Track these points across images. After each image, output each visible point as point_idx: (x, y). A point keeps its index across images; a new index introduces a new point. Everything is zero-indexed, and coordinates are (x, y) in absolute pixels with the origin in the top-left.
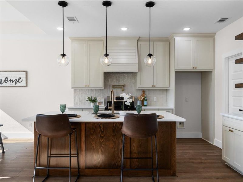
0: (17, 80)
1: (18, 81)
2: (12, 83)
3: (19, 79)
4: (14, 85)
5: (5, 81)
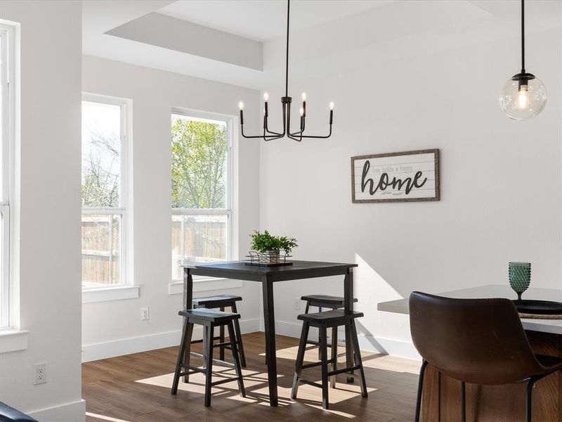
0: (410, 179)
1: (415, 183)
2: (399, 189)
3: (417, 177)
4: (404, 196)
5: (380, 185)
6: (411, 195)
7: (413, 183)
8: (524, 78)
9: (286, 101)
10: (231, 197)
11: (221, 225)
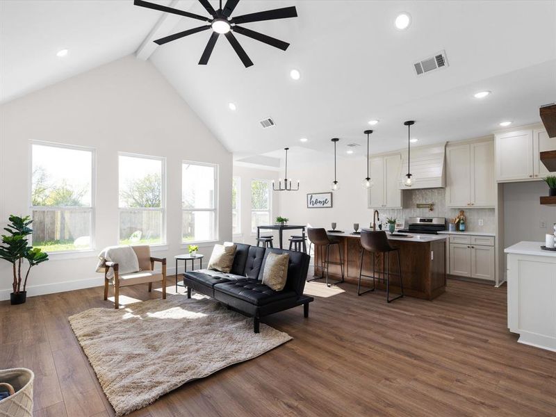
2: (321, 204)
3: (326, 200)
4: (323, 206)
5: (315, 203)
6: (325, 206)
7: (325, 202)
8: (335, 182)
9: (286, 180)
10: (269, 205)
11: (266, 215)
